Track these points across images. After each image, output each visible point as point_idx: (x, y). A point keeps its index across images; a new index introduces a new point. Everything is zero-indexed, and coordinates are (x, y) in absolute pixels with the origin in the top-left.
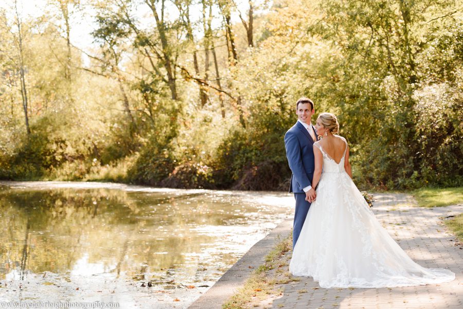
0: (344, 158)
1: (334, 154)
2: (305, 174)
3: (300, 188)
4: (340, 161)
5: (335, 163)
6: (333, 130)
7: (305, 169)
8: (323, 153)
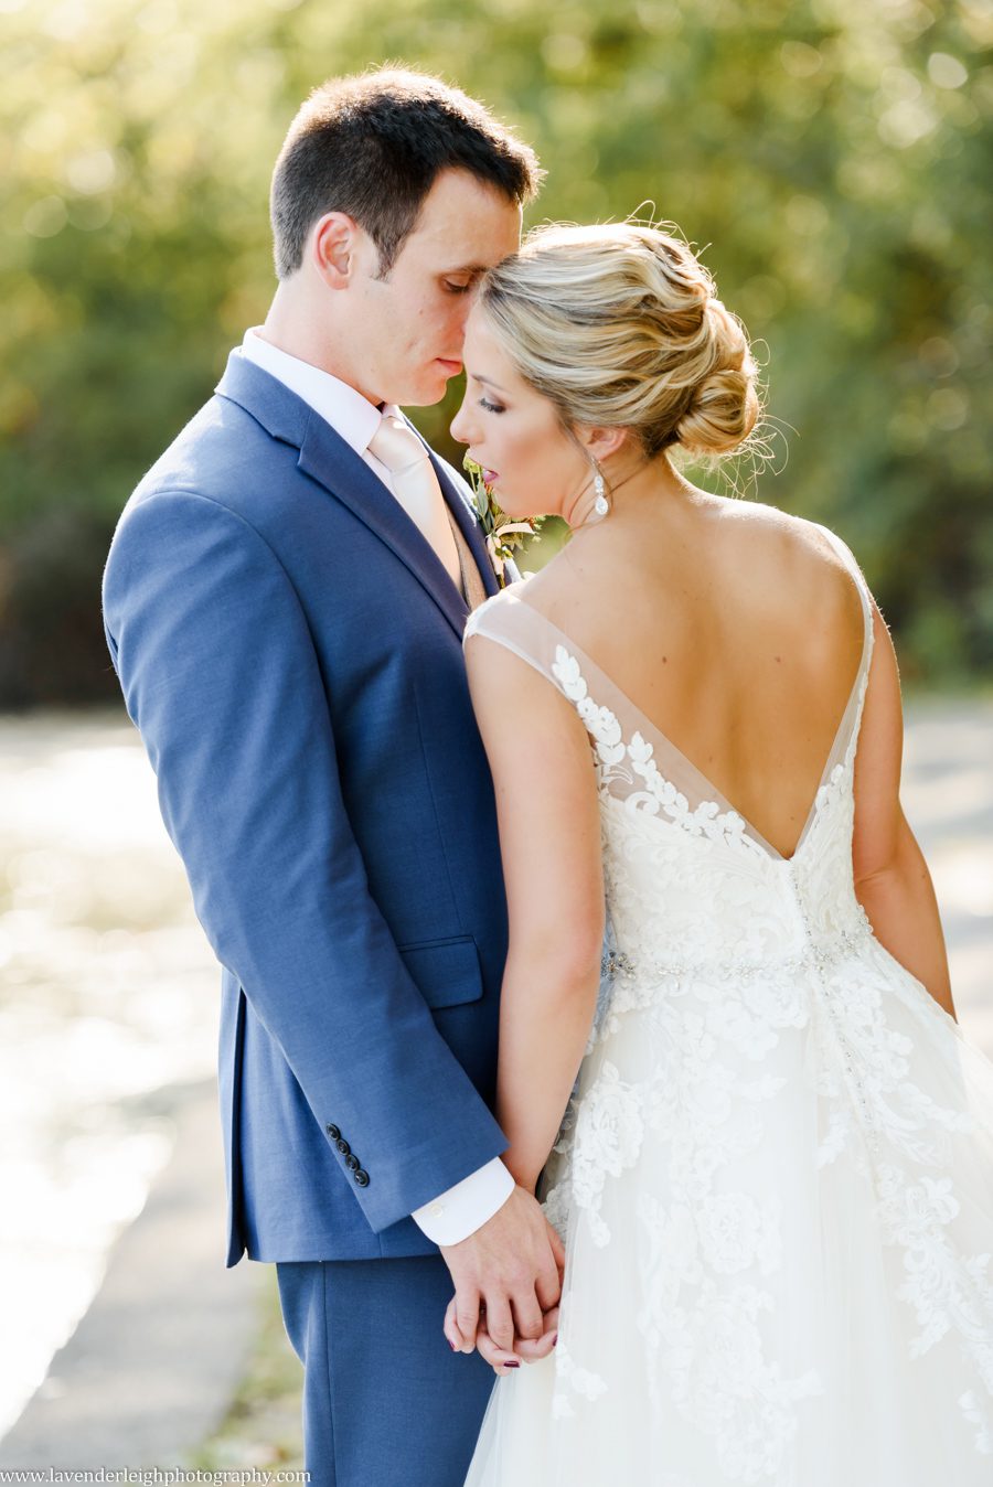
0: (840, 774)
1: (734, 726)
2: (420, 1020)
3: (378, 1205)
4: (803, 813)
5: (756, 853)
6: (688, 427)
7: (406, 954)
8: (602, 722)
